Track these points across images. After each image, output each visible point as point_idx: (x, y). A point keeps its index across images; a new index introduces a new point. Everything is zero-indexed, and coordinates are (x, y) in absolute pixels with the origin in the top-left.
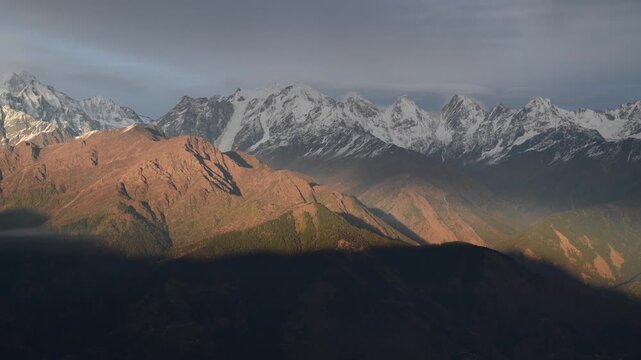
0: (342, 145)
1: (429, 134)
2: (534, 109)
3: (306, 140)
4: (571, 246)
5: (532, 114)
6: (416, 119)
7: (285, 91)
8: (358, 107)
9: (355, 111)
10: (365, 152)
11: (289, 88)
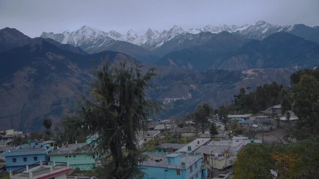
0: (101, 43)
1: (140, 42)
2: (174, 29)
3: (88, 43)
4: (174, 64)
5: (174, 30)
6: (135, 37)
7: (82, 28)
8: (114, 34)
9: (113, 35)
10: (108, 44)
11: (84, 27)
